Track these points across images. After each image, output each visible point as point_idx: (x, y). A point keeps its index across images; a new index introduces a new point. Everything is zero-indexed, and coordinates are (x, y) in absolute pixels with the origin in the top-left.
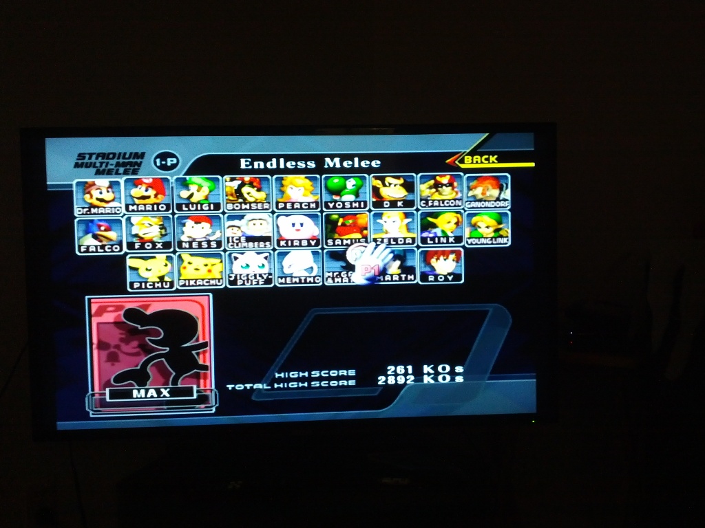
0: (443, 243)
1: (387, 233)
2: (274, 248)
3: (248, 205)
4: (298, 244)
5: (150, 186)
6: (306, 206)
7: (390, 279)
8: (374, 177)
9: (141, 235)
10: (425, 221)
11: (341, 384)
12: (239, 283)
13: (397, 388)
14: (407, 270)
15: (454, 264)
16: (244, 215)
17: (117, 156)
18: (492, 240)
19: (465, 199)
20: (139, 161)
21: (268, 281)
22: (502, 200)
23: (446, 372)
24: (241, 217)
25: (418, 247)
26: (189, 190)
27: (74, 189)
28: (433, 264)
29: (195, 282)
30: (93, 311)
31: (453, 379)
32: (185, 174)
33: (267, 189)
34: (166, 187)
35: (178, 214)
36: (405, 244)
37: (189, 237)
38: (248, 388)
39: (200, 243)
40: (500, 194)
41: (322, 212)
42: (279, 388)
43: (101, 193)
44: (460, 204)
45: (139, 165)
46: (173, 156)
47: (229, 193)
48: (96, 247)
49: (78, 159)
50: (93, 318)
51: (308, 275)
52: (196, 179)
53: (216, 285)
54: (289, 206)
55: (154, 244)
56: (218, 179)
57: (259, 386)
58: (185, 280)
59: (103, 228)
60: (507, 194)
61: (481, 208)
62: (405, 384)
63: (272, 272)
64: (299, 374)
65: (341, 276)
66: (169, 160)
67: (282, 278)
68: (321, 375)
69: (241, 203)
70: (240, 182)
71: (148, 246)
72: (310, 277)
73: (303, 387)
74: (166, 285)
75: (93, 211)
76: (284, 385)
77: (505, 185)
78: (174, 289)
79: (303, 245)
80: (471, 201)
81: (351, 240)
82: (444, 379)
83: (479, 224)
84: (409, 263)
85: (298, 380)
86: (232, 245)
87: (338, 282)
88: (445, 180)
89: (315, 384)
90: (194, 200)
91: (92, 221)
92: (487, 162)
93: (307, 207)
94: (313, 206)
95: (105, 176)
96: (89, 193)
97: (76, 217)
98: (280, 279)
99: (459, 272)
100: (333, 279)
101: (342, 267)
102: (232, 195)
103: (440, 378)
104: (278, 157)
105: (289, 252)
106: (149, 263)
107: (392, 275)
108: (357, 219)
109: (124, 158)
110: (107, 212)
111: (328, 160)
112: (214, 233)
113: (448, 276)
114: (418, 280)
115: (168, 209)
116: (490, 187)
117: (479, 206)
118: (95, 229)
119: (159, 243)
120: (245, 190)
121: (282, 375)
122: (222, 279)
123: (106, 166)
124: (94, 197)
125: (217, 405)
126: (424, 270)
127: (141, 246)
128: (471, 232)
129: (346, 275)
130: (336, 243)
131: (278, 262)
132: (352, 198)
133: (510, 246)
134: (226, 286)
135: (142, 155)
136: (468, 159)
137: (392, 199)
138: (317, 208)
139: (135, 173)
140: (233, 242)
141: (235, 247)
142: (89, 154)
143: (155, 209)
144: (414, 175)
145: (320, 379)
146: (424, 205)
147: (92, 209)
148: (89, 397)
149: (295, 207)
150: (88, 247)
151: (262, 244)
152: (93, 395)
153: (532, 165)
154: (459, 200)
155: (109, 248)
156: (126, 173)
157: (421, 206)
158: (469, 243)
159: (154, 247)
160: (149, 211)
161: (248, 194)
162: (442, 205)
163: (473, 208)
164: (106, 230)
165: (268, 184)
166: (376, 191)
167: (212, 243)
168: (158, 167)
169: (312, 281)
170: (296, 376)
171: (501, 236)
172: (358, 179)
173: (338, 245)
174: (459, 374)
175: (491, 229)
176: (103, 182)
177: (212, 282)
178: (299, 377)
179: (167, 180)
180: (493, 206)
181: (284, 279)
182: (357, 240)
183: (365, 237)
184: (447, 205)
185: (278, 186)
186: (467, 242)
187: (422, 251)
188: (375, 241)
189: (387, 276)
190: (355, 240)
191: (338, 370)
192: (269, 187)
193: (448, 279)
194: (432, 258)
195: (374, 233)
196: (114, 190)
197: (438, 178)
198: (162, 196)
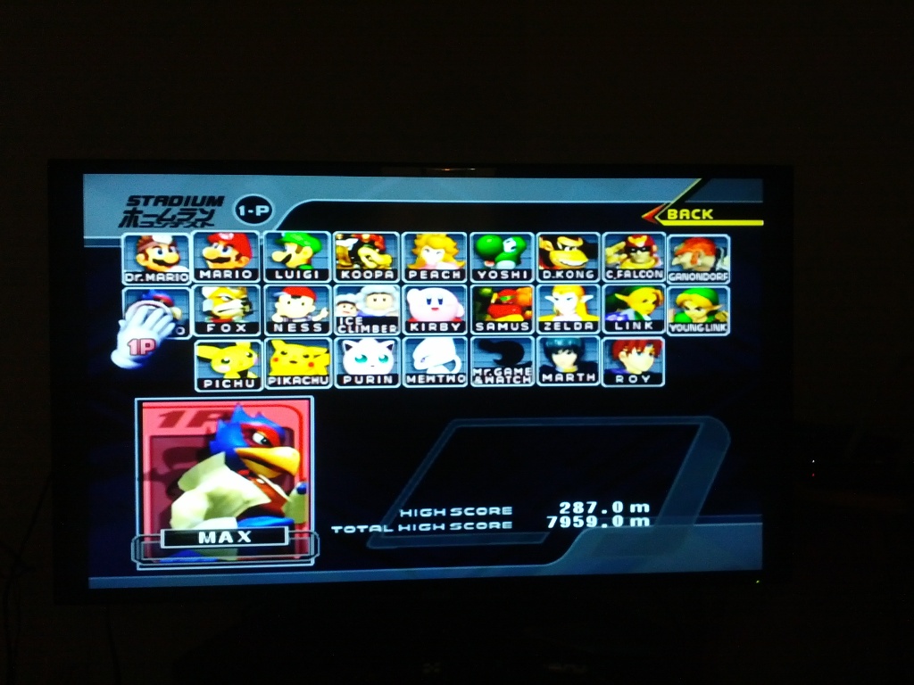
0: (637, 330)
1: (558, 314)
2: (397, 336)
4: (434, 328)
5: (229, 244)
6: (446, 275)
7: (562, 379)
8: (541, 236)
9: (215, 312)
10: (612, 299)
11: (491, 527)
13: (573, 531)
14: (585, 366)
15: (652, 359)
16: (361, 287)
17: (184, 202)
19: (668, 269)
20: (215, 208)
21: (395, 378)
24: (357, 290)
25: (602, 335)
26: (284, 250)
27: (123, 246)
28: (622, 360)
29: (291, 381)
30: (145, 420)
32: (279, 229)
33: (392, 252)
34: (253, 245)
35: (269, 283)
36: (583, 330)
37: (283, 316)
38: (362, 531)
39: (298, 326)
40: (716, 262)
41: (469, 284)
42: (405, 531)
43: (160, 253)
44: (661, 276)
46: (264, 202)
47: (340, 256)
49: (128, 205)
50: (144, 429)
51: (447, 372)
52: (294, 238)
54: (423, 275)
55: (234, 325)
56: (325, 237)
57: (377, 528)
58: (276, 377)
60: (726, 263)
61: (690, 281)
62: (584, 528)
65: (493, 375)
66: (258, 208)
67: (411, 376)
68: (463, 514)
69: (356, 270)
70: (355, 241)
71: (226, 328)
72: (451, 375)
73: (439, 530)
74: (250, 383)
75: (149, 277)
76: (412, 528)
77: (722, 251)
78: (260, 389)
79: (441, 330)
80: (676, 272)
81: (509, 323)
83: (687, 304)
84: (589, 358)
85: (431, 520)
86: (343, 329)
87: (489, 383)
88: (640, 242)
89: (456, 526)
90: (291, 264)
91: (146, 292)
92: (698, 218)
93: (448, 277)
94: (457, 275)
95: (167, 229)
96: (144, 252)
97: (124, 287)
98: (408, 377)
99: (656, 370)
100: (483, 378)
101: (496, 361)
102: (344, 259)
103: (633, 521)
105: (422, 340)
106: (226, 353)
107: (564, 374)
108: (517, 294)
109: (194, 204)
110: (168, 279)
112: (318, 312)
113: (643, 377)
114: (601, 381)
115: (254, 278)
116: (702, 253)
117: (687, 279)
119: (241, 324)
120: (363, 252)
121: (409, 513)
122: (328, 375)
124: (151, 259)
125: (318, 555)
126: (609, 367)
127: (216, 328)
128: (675, 316)
129: (501, 373)
130: (488, 328)
131: (407, 353)
132: (511, 265)
133: (729, 335)
134: (333, 387)
135: (218, 201)
136: (672, 213)
137: (569, 267)
138: (462, 279)
139: (204, 223)
140: (344, 324)
141: (350, 331)
142: (144, 197)
143: (237, 276)
144: (597, 234)
145: (463, 519)
146: (610, 277)
147: (147, 275)
148: (135, 542)
149: (432, 276)
151: (384, 327)
152: (142, 539)
153: (760, 223)
154: (659, 270)
156: (194, 225)
157: (607, 279)
158: (673, 330)
159: (234, 330)
160: (228, 279)
161: (368, 257)
162: (635, 277)
163: (679, 281)
165: (396, 244)
166: (544, 256)
167: (315, 326)
168: (242, 218)
169: (453, 379)
170: (429, 515)
171: (717, 322)
172: (519, 239)
173: (491, 331)
175: (704, 312)
176: (163, 237)
177: (315, 380)
178: (433, 516)
179: (255, 236)
180: (706, 279)
181: (414, 377)
182: (517, 324)
183: (528, 320)
184: (643, 277)
185: (408, 246)
186: (670, 330)
187: (607, 341)
188: (542, 325)
189: (557, 375)
190: (515, 323)
191: (488, 508)
192: (396, 248)
193: (643, 380)
194: (622, 350)
195: (541, 315)
196: (179, 248)
197: (631, 239)
198: (247, 259)
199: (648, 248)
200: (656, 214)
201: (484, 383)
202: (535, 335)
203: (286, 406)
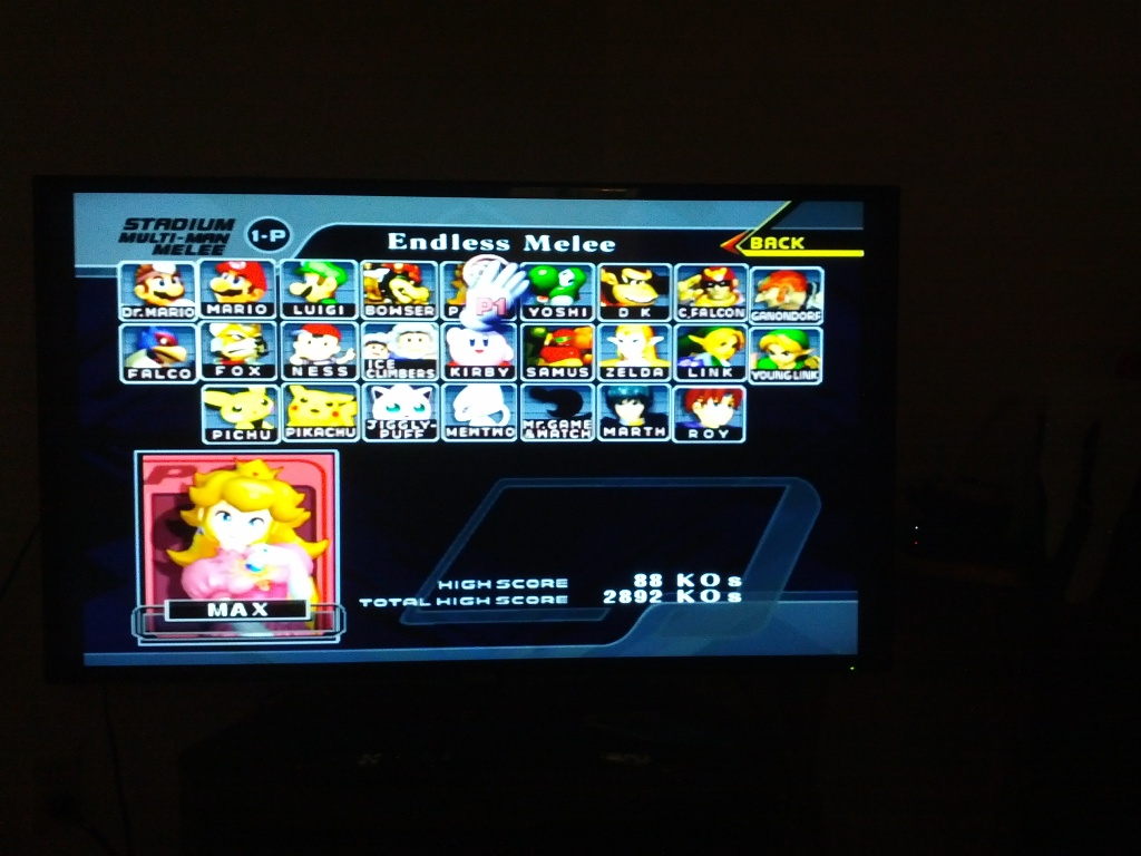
0: (713, 378)
1: (623, 358)
2: (437, 382)
3: (400, 308)
4: (479, 374)
5: (241, 274)
7: (626, 433)
8: (604, 267)
9: (226, 353)
10: (684, 341)
11: (543, 601)
12: (382, 435)
13: (635, 609)
14: (654, 419)
15: (731, 411)
16: (394, 325)
17: (189, 224)
18: (792, 374)
19: (750, 307)
20: (224, 233)
21: (430, 433)
22: (810, 310)
23: (713, 585)
24: (388, 328)
25: (673, 383)
26: (304, 282)
27: (119, 276)
28: (696, 411)
29: (312, 432)
30: (146, 475)
31: (724, 597)
32: (297, 258)
33: (429, 284)
34: (267, 276)
35: (287, 320)
36: (651, 377)
37: (303, 358)
38: (395, 605)
39: (320, 369)
40: (807, 299)
41: (519, 322)
42: (444, 606)
43: (162, 284)
44: (742, 315)
45: (225, 239)
46: (280, 226)
47: (369, 288)
48: (153, 370)
49: (125, 229)
50: (145, 487)
51: (492, 423)
52: (317, 265)
53: (346, 437)
55: (246, 368)
56: (351, 266)
57: (412, 602)
58: (296, 428)
59: (164, 341)
60: (818, 300)
61: (775, 321)
62: (647, 603)
63: (437, 418)
64: (476, 584)
65: (547, 428)
66: (273, 232)
67: (452, 428)
68: (511, 586)
69: (388, 306)
70: (387, 271)
71: (237, 371)
72: (498, 427)
73: (483, 605)
74: (265, 435)
75: (149, 312)
76: (452, 601)
77: (815, 286)
78: (277, 442)
79: (487, 375)
80: (760, 311)
81: (566, 369)
82: (710, 596)
83: (772, 348)
84: (658, 409)
85: (475, 593)
86: (372, 374)
87: (542, 437)
88: (719, 275)
89: (502, 600)
90: (311, 298)
91: (147, 329)
92: (787, 247)
95: (169, 256)
96: (143, 283)
97: (121, 323)
98: (448, 430)
99: (737, 425)
100: (535, 431)
101: (550, 412)
102: (373, 292)
103: (703, 595)
104: (449, 232)
105: (464, 387)
106: (238, 400)
107: (629, 428)
108: (575, 335)
109: (200, 228)
110: (172, 314)
111: (530, 238)
112: (343, 353)
113: (720, 431)
114: (672, 436)
115: (269, 313)
116: (791, 288)
117: (773, 319)
118: (151, 341)
119: (254, 367)
120: (395, 284)
121: (449, 585)
123: (172, 240)
124: (151, 291)
125: (344, 631)
126: (681, 420)
127: (225, 370)
128: (758, 361)
129: (556, 426)
130: (541, 374)
131: (447, 402)
132: (568, 301)
133: (821, 384)
134: (361, 440)
135: (230, 224)
136: (756, 242)
137: (633, 304)
139: (217, 252)
140: (374, 368)
141: (378, 376)
142: (143, 220)
143: (250, 311)
144: (669, 265)
145: (511, 592)
146: (684, 316)
147: (148, 310)
148: (136, 613)
150: (140, 371)
151: (421, 372)
152: (143, 611)
153: (860, 253)
155: (173, 374)
156: (203, 252)
157: (680, 318)
158: (756, 378)
159: (246, 373)
160: (239, 314)
161: (401, 290)
162: (712, 315)
163: (763, 321)
164: (168, 344)
165: (433, 275)
166: (607, 290)
167: (340, 369)
168: (255, 244)
169: (501, 434)
170: (472, 587)
171: (807, 369)
172: (578, 270)
173: (544, 377)
174: (734, 589)
175: (792, 357)
176: (166, 266)
177: (340, 432)
178: (476, 588)
179: (269, 265)
180: (795, 319)
181: (455, 430)
182: (575, 370)
183: (588, 365)
184: (722, 316)
185: (450, 278)
186: (752, 377)
187: (679, 390)
188: (604, 371)
189: (621, 429)
190: (572, 369)
191: (540, 579)
192: (433, 280)
193: (720, 435)
194: (696, 401)
195: (603, 360)
196: (184, 279)
197: (707, 272)
198: (261, 291)
199: (727, 282)
200: (737, 242)
201: (536, 437)
202: (596, 382)
203: (307, 462)
